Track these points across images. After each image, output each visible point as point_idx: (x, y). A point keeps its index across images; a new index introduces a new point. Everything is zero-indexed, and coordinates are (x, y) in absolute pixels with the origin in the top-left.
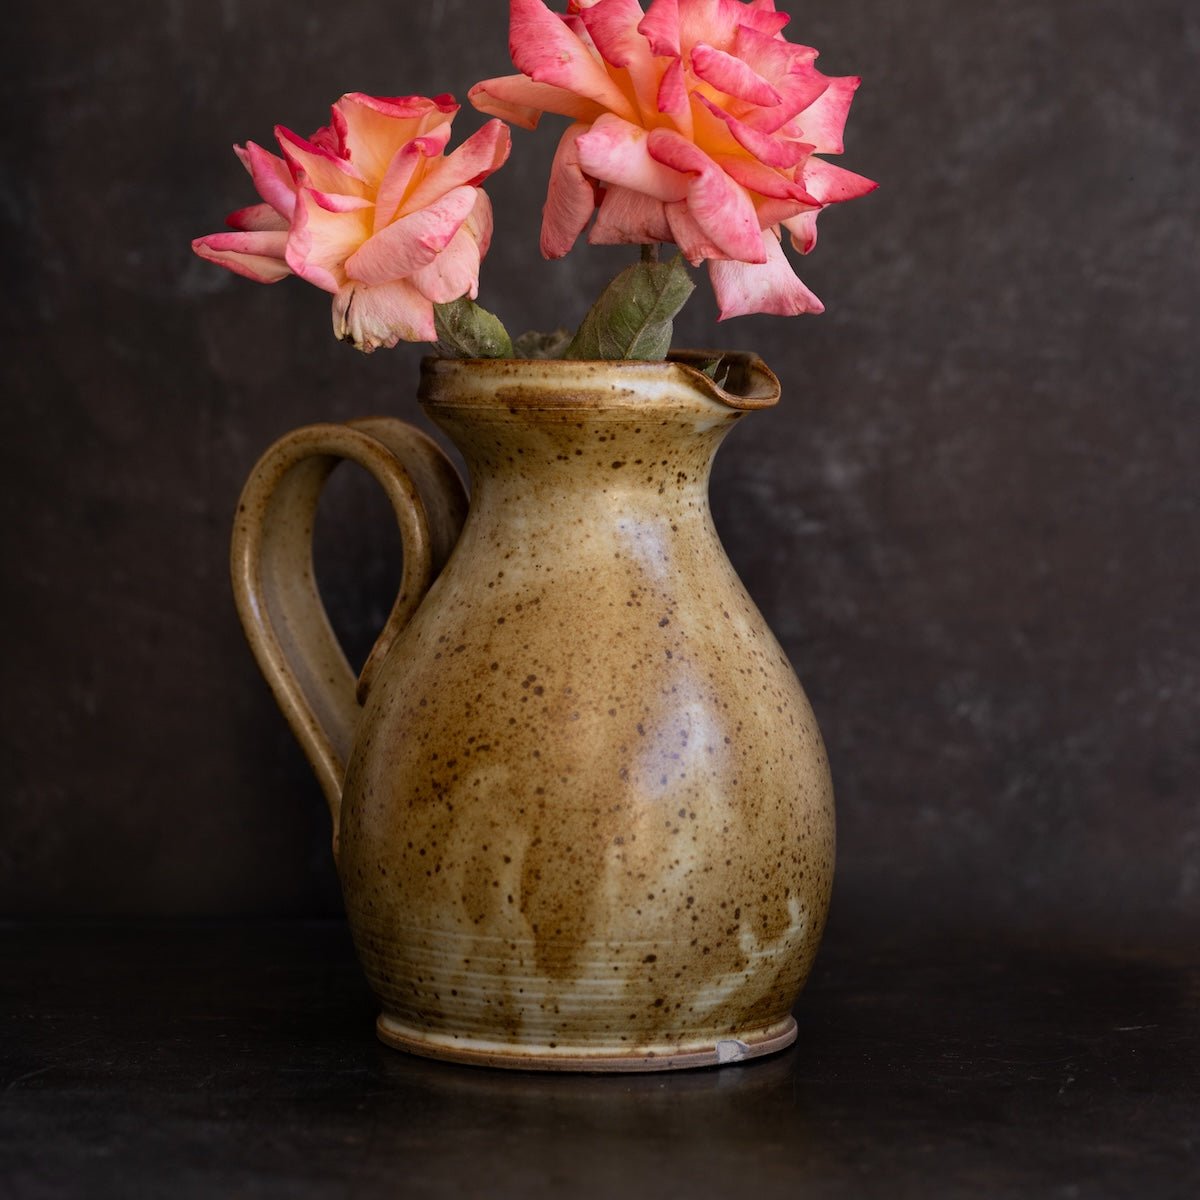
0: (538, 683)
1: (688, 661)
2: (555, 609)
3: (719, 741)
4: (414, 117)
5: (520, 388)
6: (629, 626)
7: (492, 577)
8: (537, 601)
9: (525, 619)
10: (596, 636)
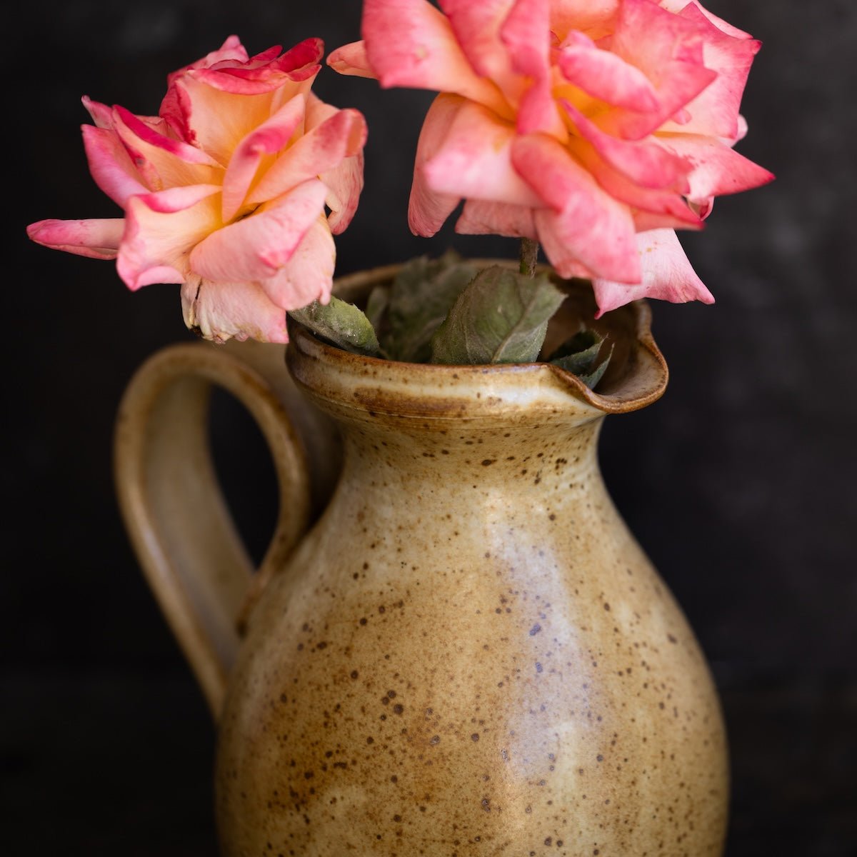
0: (398, 700)
1: (561, 673)
2: (419, 616)
3: (591, 760)
4: (265, 92)
5: (380, 391)
6: (498, 637)
7: (357, 568)
8: (401, 604)
9: (387, 624)
10: (461, 649)
